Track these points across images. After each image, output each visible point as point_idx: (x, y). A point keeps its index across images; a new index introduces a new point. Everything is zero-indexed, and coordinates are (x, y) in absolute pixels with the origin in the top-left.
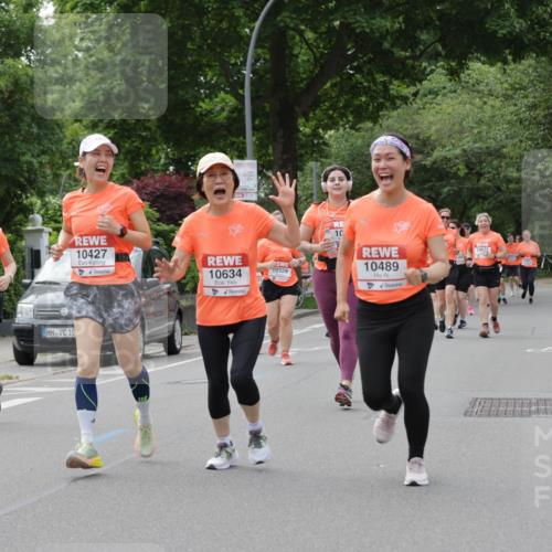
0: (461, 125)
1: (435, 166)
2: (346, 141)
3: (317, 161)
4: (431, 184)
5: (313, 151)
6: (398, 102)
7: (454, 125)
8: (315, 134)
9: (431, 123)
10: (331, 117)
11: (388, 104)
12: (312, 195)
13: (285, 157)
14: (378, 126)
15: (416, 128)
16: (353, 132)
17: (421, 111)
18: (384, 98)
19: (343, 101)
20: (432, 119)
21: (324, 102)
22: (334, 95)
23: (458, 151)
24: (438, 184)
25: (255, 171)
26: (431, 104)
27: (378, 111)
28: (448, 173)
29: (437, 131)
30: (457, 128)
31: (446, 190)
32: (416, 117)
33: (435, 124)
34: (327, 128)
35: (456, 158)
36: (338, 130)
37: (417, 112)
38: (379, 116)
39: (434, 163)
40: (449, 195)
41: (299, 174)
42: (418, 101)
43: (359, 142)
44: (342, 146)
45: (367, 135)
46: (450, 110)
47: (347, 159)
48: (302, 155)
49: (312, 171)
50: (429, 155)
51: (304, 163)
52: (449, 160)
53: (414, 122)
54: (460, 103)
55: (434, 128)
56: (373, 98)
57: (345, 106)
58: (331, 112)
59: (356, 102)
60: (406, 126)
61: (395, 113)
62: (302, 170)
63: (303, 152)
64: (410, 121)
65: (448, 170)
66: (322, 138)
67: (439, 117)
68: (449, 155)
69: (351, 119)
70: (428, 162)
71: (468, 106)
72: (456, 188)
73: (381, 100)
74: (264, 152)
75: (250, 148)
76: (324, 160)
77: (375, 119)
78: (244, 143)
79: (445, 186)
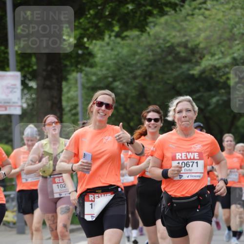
0: (231, 31)
1: (204, 75)
2: (112, 49)
3: (81, 71)
4: (198, 95)
5: (78, 63)
6: (167, 9)
7: (224, 31)
8: (79, 44)
9: (199, 29)
10: (96, 26)
11: (155, 12)
12: (76, 106)
13: (49, 68)
14: (145, 36)
15: (185, 36)
16: (119, 40)
17: (189, 18)
18: (151, 6)
19: (109, 8)
20: (201, 25)
21: (90, 9)
22: (99, 3)
23: (228, 60)
24: (206, 94)
25: (18, 83)
26: (200, 9)
27: (145, 19)
28: (217, 83)
29: (207, 38)
30: (227, 34)
31: (214, 100)
32: (184, 24)
33: (205, 30)
34: (92, 37)
35: (226, 66)
36: (103, 39)
37: (185, 19)
38: (147, 24)
39: (203, 72)
40: (217, 104)
41: (64, 84)
42: (186, 6)
43: (125, 51)
44: (108, 55)
45: (134, 43)
46: (220, 16)
47: (113, 68)
48: (66, 66)
49: (76, 80)
50: (198, 63)
51: (69, 72)
52: (219, 69)
53: (183, 29)
54: (230, 9)
55: (203, 35)
56: (139, 5)
57: (112, 14)
58: (97, 21)
59: (123, 10)
60: (174, 34)
61: (163, 20)
62: (66, 79)
63: (68, 63)
64: (178, 28)
65: (218, 79)
66: (87, 48)
67: (209, 23)
68: (218, 64)
69: (116, 29)
70: (196, 71)
71: (239, 11)
72: (225, 98)
73: (149, 8)
74: (27, 62)
75: (12, 59)
76: (88, 69)
77: (142, 27)
78: (7, 53)
79: (214, 96)
